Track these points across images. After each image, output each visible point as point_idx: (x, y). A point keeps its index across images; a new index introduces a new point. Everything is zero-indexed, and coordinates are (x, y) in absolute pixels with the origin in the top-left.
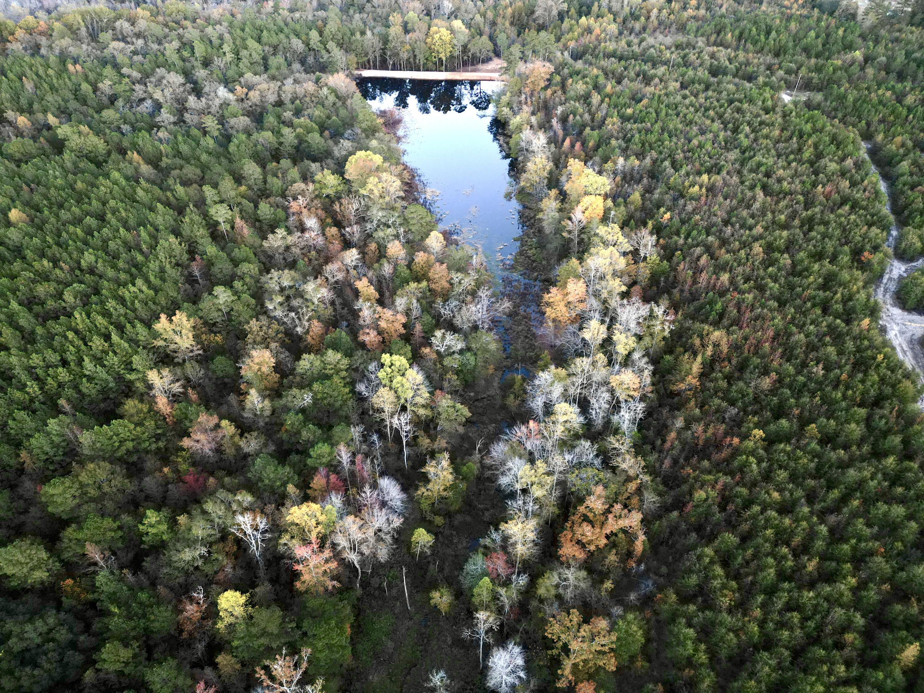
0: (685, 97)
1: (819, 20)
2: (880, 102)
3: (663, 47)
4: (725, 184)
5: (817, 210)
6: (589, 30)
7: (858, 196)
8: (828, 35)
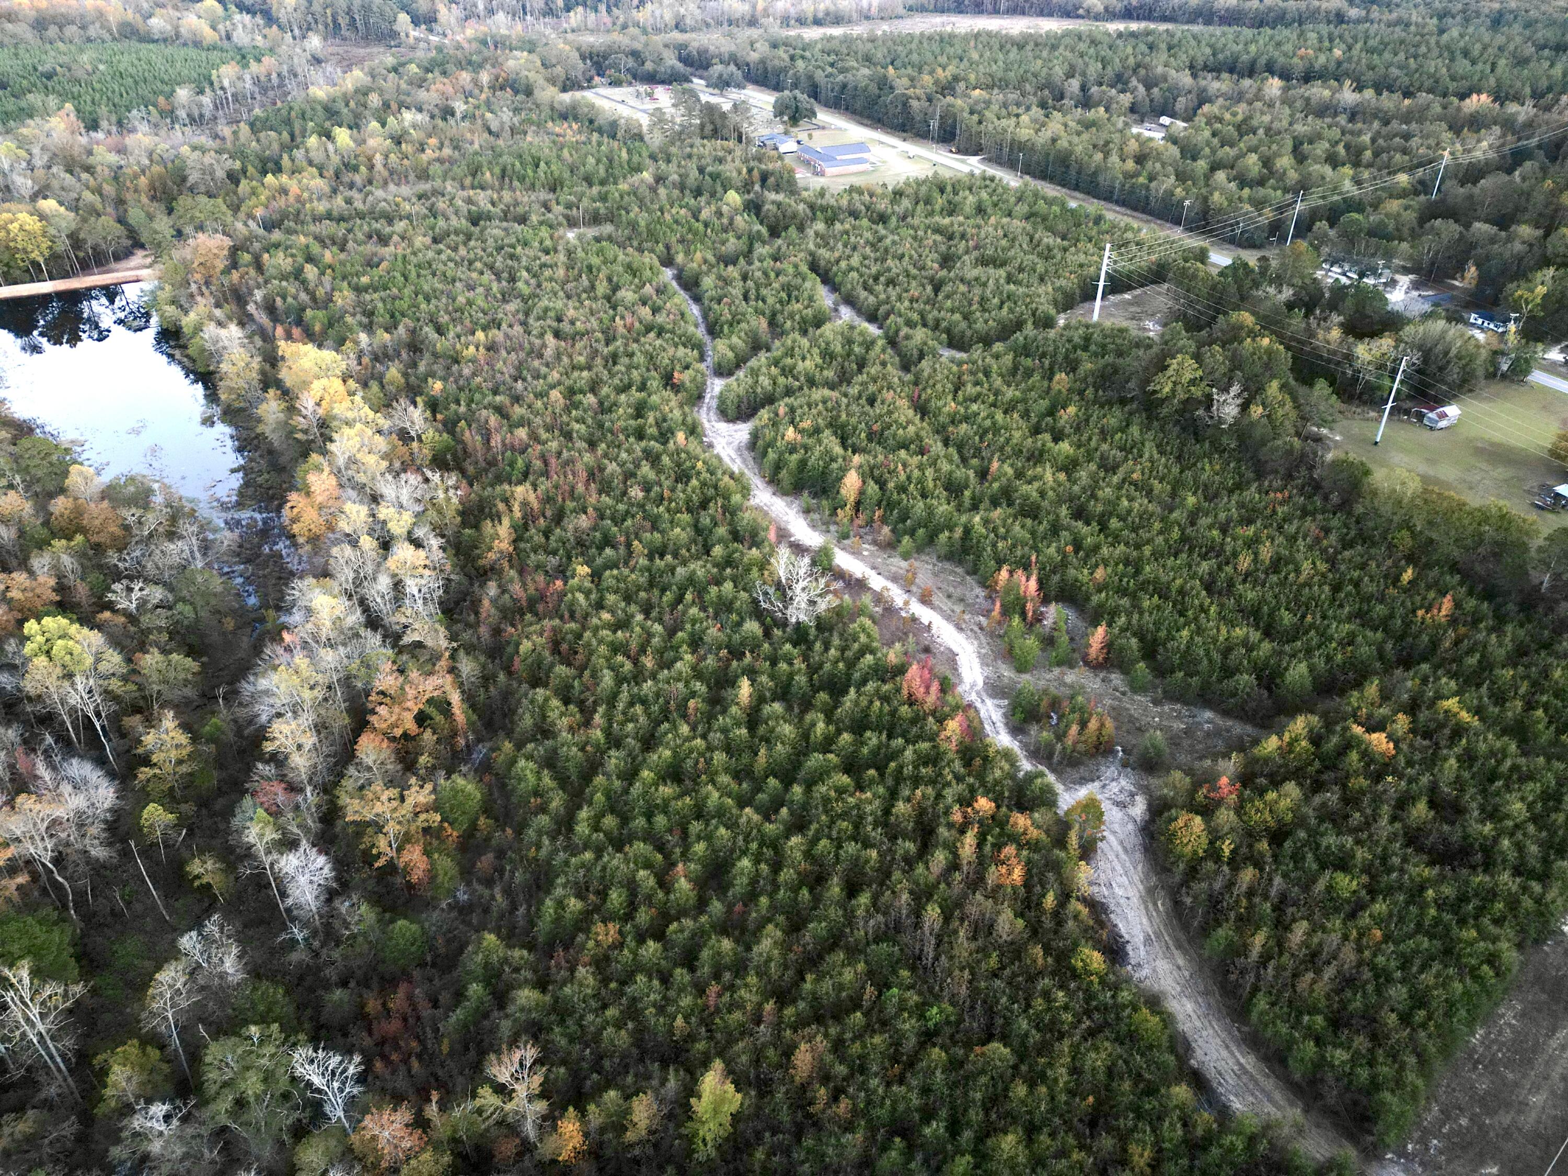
0: (439, 252)
1: (599, 144)
2: (676, 222)
3: (398, 199)
4: (507, 336)
5: (619, 343)
6: (284, 191)
7: (660, 319)
8: (611, 161)
